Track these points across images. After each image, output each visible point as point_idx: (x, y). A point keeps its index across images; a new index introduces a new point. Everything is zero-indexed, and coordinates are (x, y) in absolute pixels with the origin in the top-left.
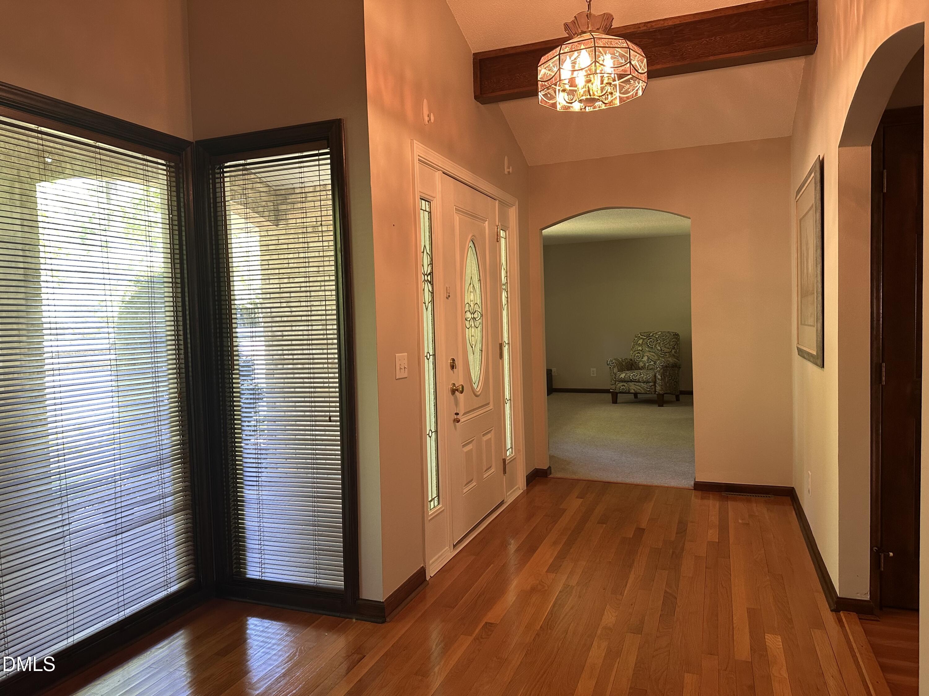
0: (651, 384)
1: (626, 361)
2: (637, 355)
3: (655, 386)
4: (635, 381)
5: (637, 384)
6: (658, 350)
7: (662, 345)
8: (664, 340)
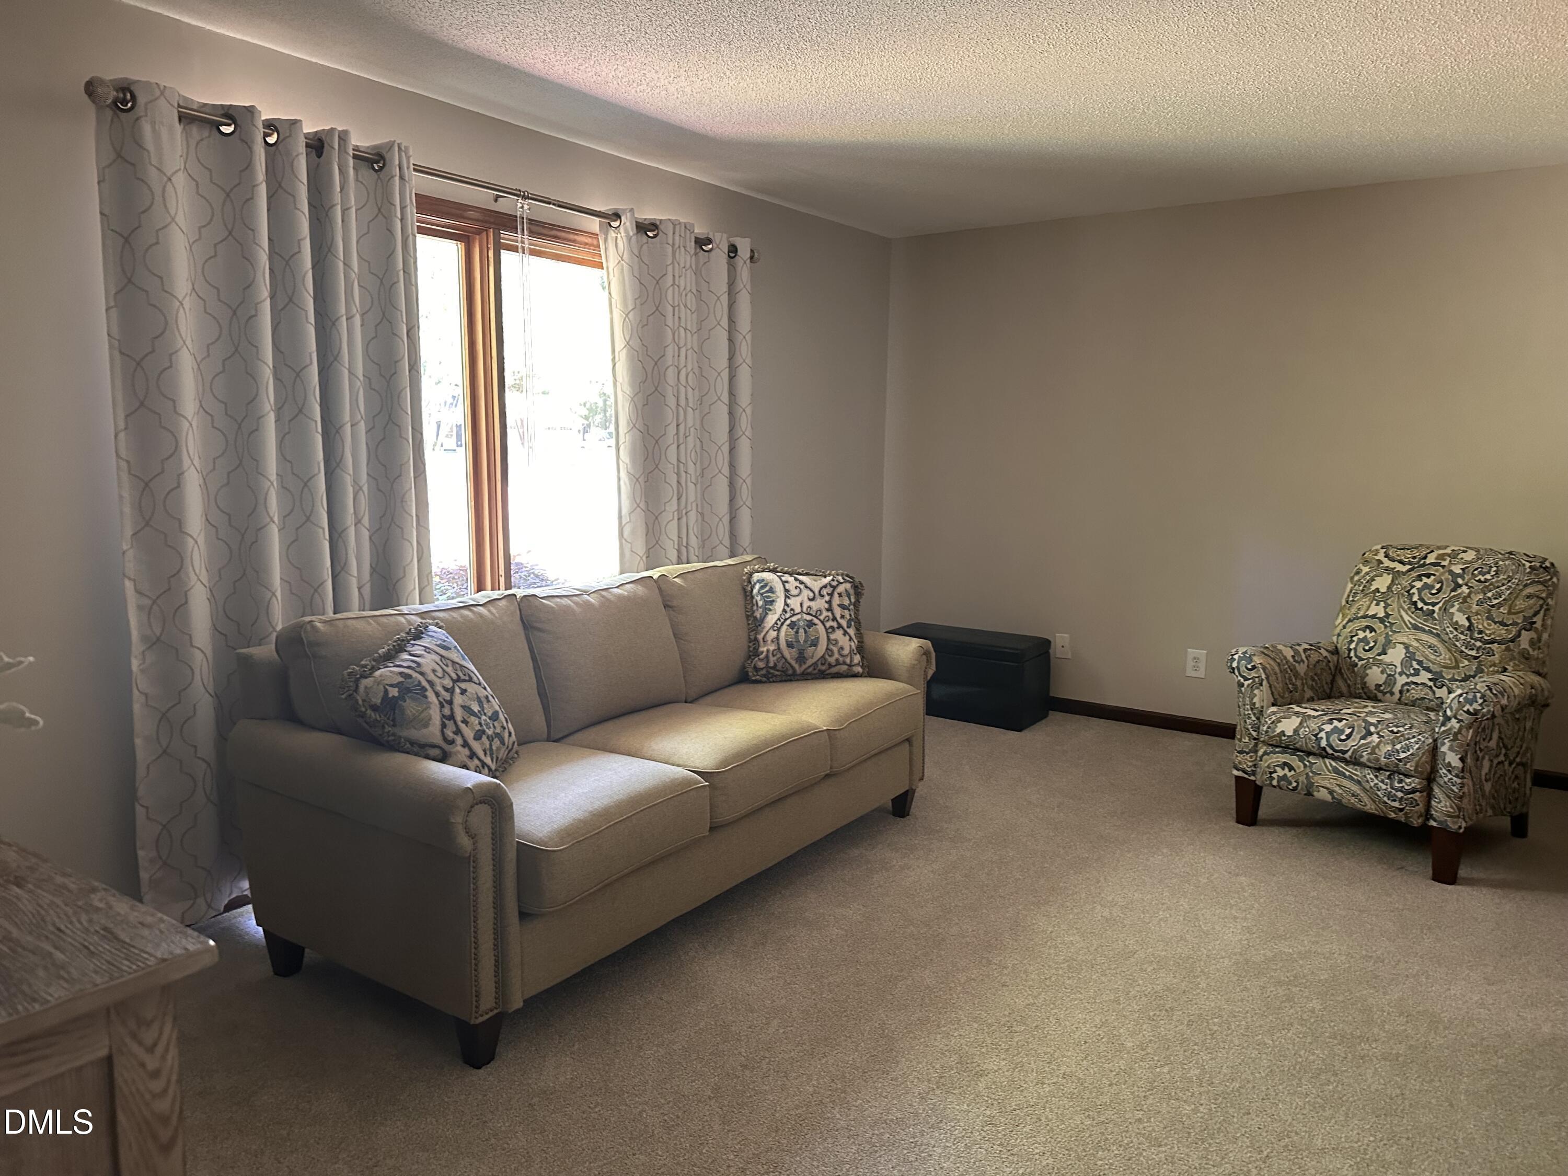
0: (1412, 783)
1: (1315, 657)
2: (1361, 635)
3: (1430, 796)
4: (1338, 756)
5: (1349, 770)
6: (1456, 627)
7: (1475, 608)
8: (1486, 586)
